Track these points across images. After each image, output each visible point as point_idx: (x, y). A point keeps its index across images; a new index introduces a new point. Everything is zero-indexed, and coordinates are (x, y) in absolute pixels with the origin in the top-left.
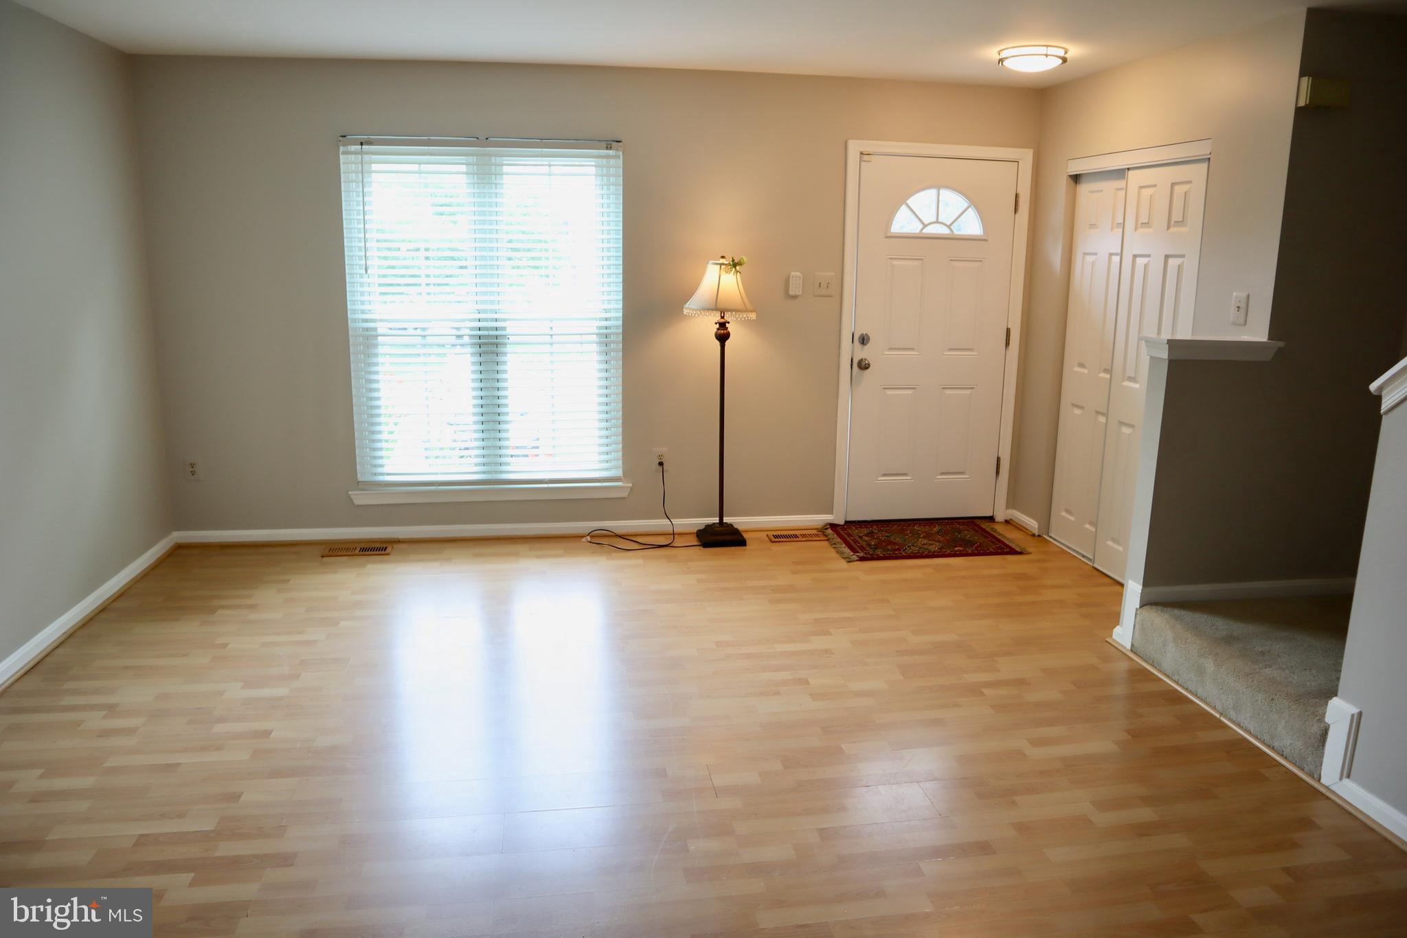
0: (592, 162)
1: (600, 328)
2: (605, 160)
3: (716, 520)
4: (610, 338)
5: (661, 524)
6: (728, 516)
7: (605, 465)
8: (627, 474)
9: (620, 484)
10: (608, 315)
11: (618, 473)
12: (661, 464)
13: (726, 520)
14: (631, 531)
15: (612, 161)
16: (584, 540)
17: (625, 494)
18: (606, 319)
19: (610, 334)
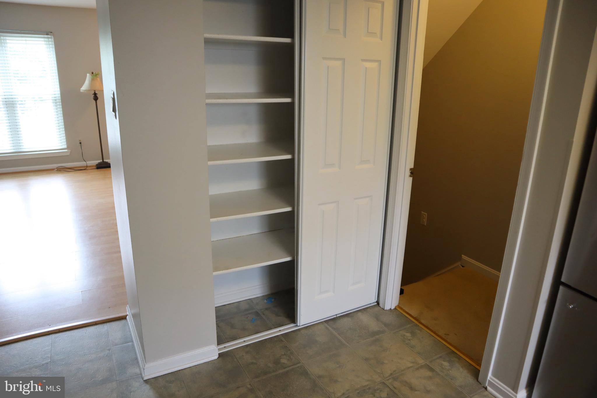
0: (43, 39)
1: (53, 97)
2: (47, 39)
3: (102, 161)
4: (57, 101)
5: (83, 164)
6: (105, 160)
7: (60, 144)
8: (68, 148)
9: (66, 150)
10: (55, 93)
11: (65, 146)
12: (80, 143)
13: (104, 160)
14: (73, 166)
15: (50, 40)
16: (55, 170)
17: (68, 154)
18: (55, 94)
19: (57, 99)
